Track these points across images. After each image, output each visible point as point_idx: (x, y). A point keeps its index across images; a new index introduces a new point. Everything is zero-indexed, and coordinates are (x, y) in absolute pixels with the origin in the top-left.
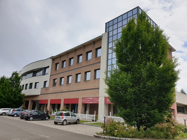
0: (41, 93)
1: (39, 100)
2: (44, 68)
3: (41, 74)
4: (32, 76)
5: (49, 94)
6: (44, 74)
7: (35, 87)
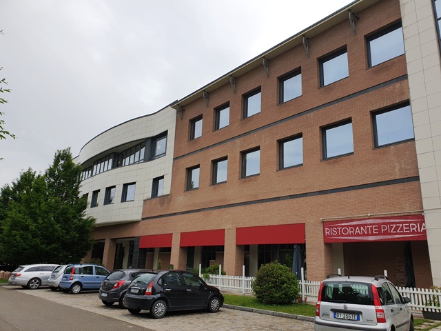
0: (143, 214)
1: (139, 237)
2: (148, 138)
3: (142, 157)
4: (110, 168)
5: (175, 214)
6: (151, 156)
7: (124, 199)
